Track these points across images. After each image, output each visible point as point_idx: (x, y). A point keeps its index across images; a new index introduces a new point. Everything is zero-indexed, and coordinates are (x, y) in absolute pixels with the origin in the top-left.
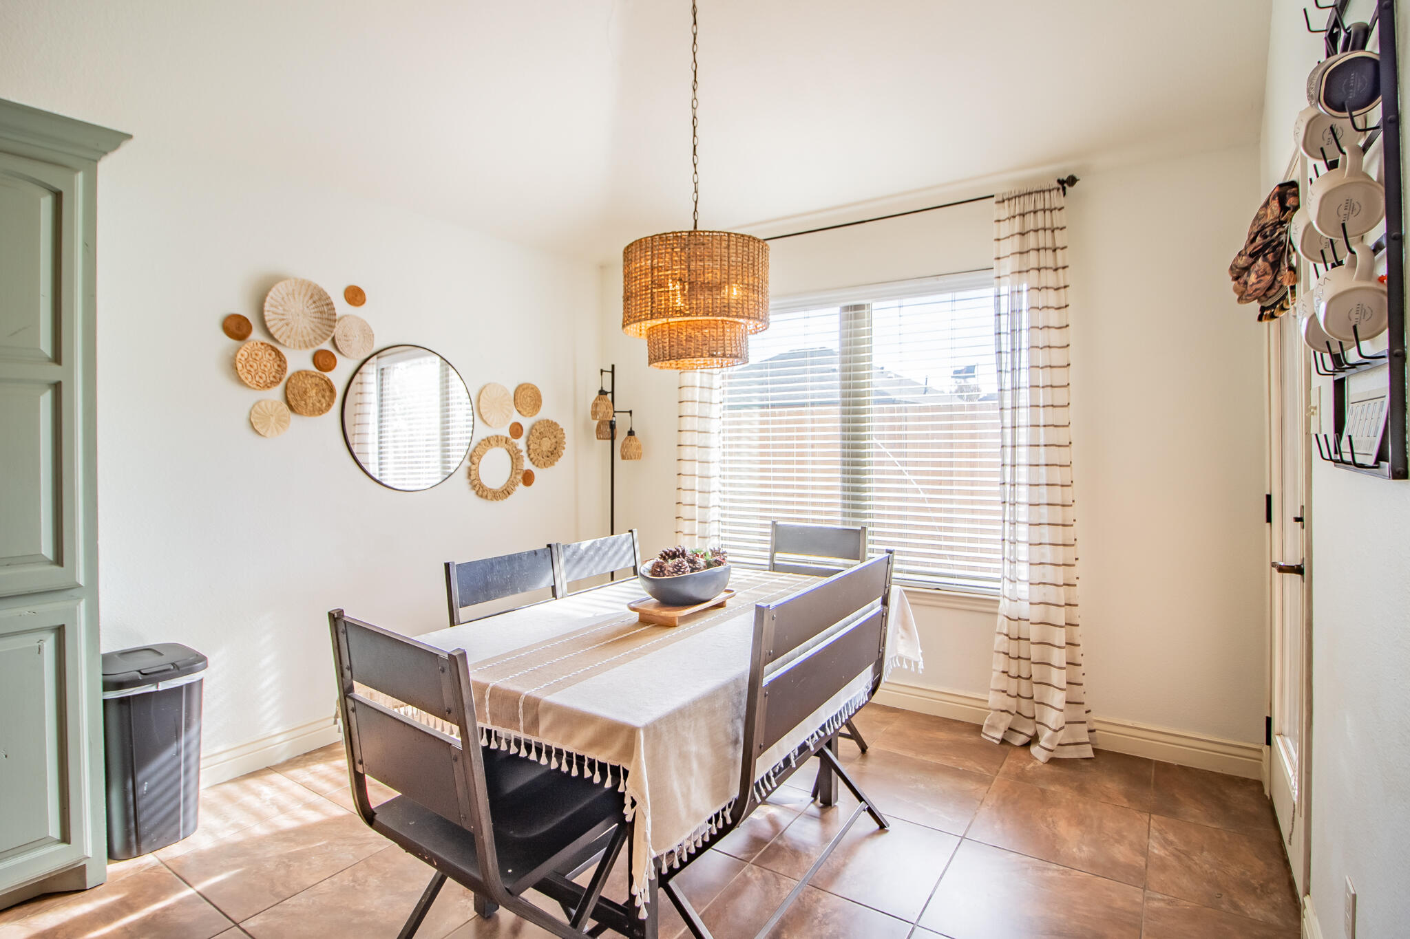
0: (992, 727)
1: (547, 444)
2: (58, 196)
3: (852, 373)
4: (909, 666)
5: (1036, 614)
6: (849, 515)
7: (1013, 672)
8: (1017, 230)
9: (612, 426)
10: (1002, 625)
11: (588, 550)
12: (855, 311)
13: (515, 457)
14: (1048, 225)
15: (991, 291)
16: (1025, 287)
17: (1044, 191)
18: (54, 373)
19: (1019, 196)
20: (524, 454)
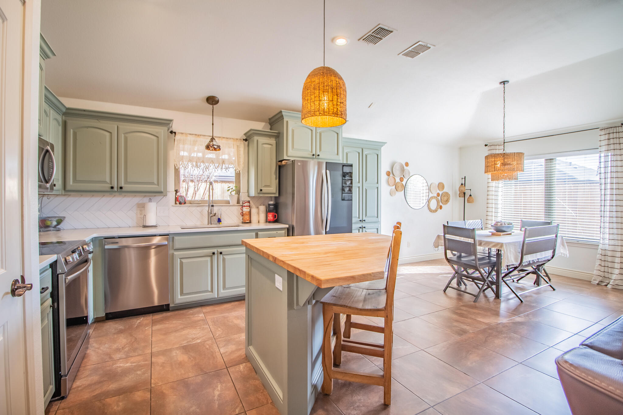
0: (595, 280)
1: (445, 198)
2: (378, 155)
3: (549, 166)
4: (564, 255)
5: (611, 248)
6: (547, 217)
7: (602, 265)
8: (607, 138)
9: (464, 194)
10: (599, 251)
11: (472, 222)
12: (550, 161)
13: (438, 202)
14: (618, 137)
15: (598, 155)
16: (610, 154)
17: (616, 127)
18: (377, 185)
19: (608, 128)
20: (440, 201)
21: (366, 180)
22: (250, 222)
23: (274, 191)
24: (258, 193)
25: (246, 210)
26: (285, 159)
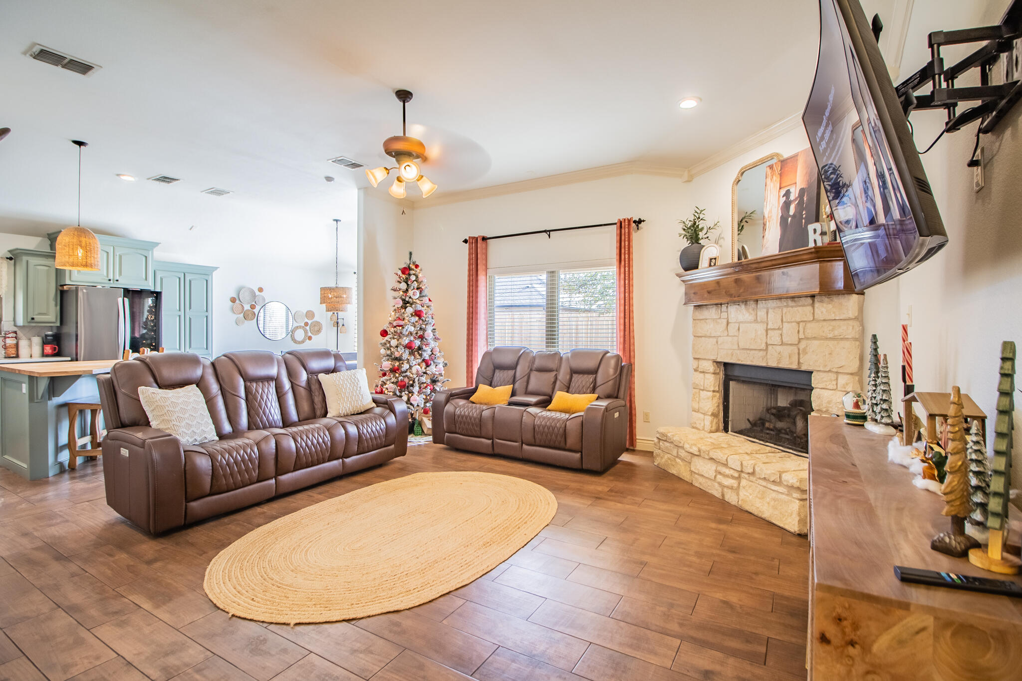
1: (316, 328)
2: (207, 281)
9: (337, 323)
13: (306, 332)
18: (206, 314)
20: (309, 331)
21: (190, 308)
22: (17, 356)
23: (54, 320)
24: (29, 322)
25: (10, 342)
26: (67, 283)
